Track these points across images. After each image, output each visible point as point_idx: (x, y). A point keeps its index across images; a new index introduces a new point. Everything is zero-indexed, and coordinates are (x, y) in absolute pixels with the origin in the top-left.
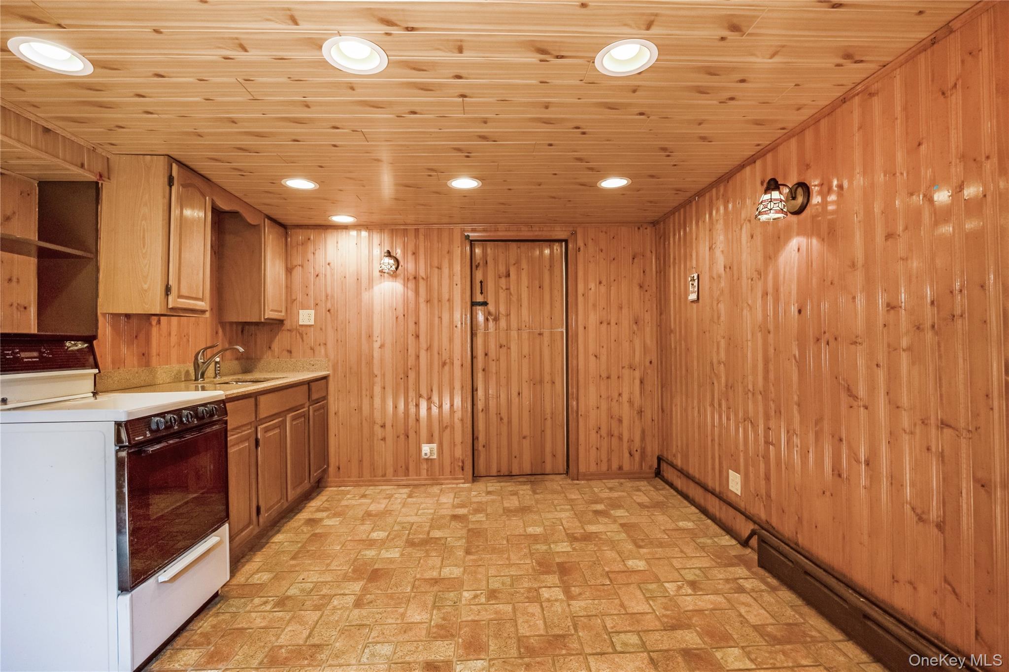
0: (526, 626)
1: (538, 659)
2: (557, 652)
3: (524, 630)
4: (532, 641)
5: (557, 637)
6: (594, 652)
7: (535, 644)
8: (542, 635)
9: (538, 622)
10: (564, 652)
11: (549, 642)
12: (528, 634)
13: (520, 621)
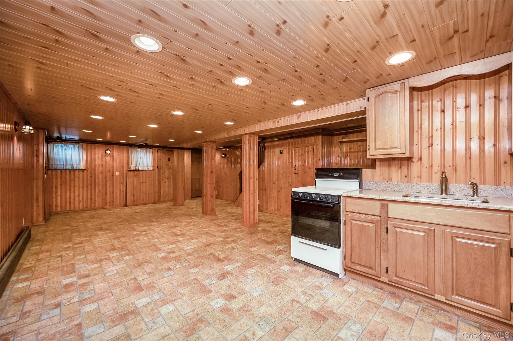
0: (212, 332)
1: (195, 319)
2: (188, 327)
3: (210, 329)
4: (202, 326)
5: (191, 334)
6: (168, 336)
7: (200, 325)
8: (200, 331)
9: (206, 338)
10: (184, 328)
11: (194, 329)
12: (207, 328)
13: (216, 333)
